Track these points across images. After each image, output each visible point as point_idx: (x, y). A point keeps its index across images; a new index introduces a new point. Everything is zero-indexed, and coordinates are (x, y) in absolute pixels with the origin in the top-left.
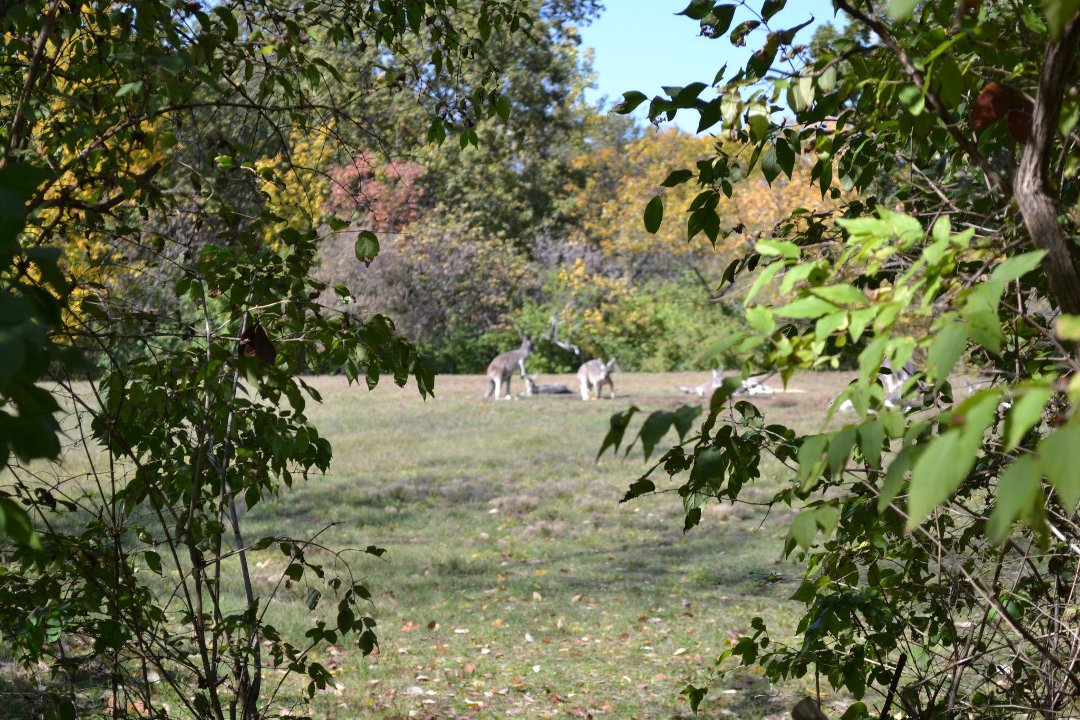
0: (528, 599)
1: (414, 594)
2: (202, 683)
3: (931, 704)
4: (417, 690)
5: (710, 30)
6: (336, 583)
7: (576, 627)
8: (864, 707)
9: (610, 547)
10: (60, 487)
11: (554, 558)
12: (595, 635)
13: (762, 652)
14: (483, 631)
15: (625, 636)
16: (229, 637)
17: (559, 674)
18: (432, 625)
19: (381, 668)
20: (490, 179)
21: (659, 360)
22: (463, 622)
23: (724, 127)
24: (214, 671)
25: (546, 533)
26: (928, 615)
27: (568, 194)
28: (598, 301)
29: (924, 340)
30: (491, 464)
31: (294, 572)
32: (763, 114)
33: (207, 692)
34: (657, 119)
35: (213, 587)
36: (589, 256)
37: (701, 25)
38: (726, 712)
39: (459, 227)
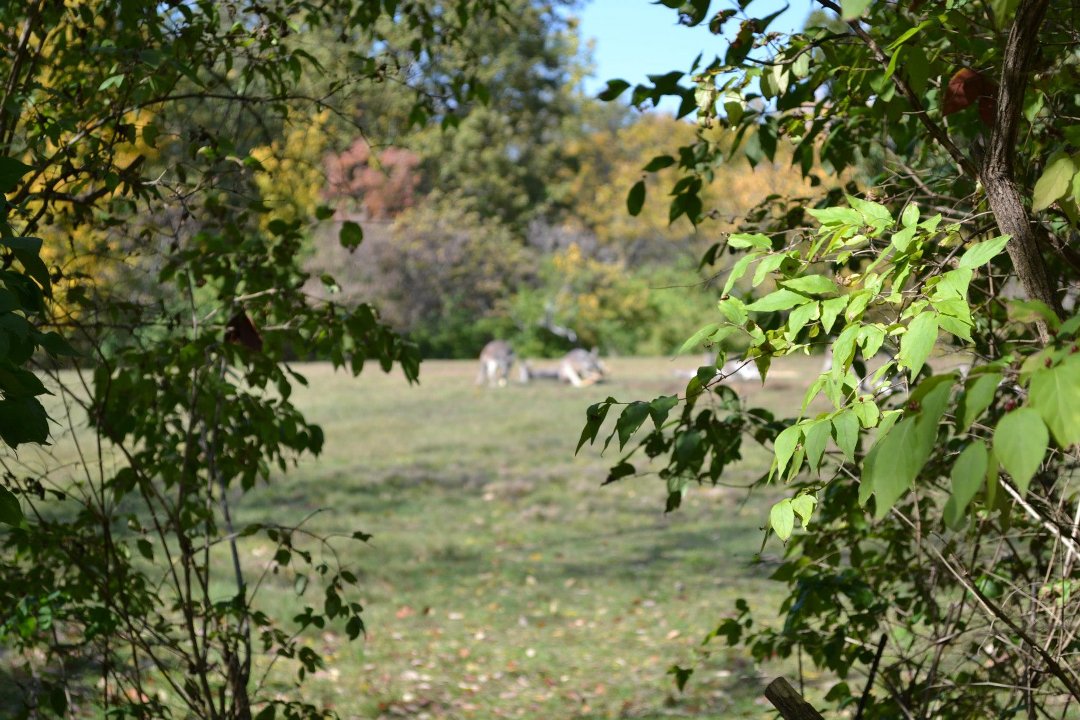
0: (522, 582)
1: (410, 580)
2: (193, 669)
3: (912, 683)
4: (412, 675)
5: (687, 19)
6: (324, 569)
7: (570, 612)
8: (847, 688)
9: (605, 531)
10: (49, 476)
11: (549, 543)
12: (588, 619)
13: (746, 633)
14: (478, 616)
15: (618, 620)
16: (219, 623)
17: (553, 659)
18: (426, 611)
19: (376, 653)
20: (483, 166)
21: (655, 344)
22: (458, 608)
23: (700, 115)
24: (205, 657)
25: (541, 518)
26: (912, 595)
27: (561, 180)
28: (592, 287)
29: (894, 327)
30: (487, 450)
31: (283, 557)
32: (738, 101)
33: (197, 678)
34: (643, 105)
35: (202, 573)
36: (584, 241)
37: (680, 14)
38: (718, 694)
39: (454, 214)
